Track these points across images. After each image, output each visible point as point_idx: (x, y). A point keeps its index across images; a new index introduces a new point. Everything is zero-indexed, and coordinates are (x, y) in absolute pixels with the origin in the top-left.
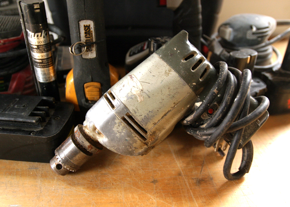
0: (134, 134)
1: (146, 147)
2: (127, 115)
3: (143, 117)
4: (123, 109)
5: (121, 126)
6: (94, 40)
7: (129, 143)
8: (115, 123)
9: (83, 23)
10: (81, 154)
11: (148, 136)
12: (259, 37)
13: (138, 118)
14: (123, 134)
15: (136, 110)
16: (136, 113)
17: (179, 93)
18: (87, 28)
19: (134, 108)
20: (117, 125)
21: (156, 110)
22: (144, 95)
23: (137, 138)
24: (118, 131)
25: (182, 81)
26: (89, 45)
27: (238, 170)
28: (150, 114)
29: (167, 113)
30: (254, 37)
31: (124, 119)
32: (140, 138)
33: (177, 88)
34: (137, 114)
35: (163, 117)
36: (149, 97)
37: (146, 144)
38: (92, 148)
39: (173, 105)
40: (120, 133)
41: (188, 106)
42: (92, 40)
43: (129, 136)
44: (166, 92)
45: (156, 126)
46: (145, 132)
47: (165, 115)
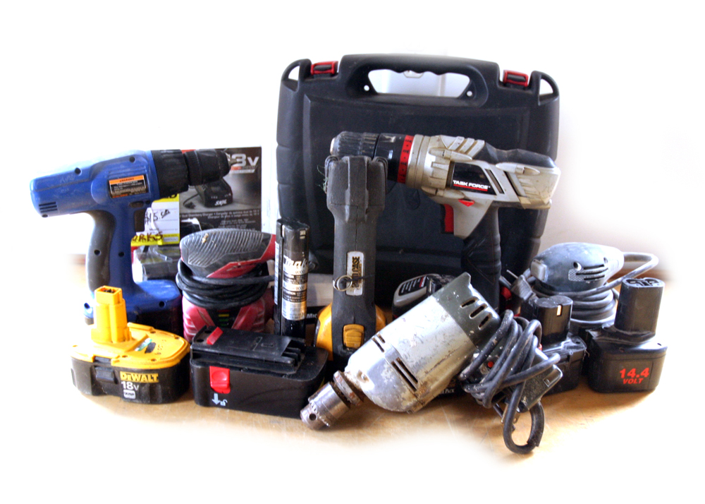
0: (403, 382)
1: (415, 399)
2: (397, 360)
3: (414, 363)
4: (393, 353)
5: (390, 372)
6: (362, 275)
7: (397, 391)
8: (384, 368)
9: (352, 255)
10: (342, 404)
11: (418, 386)
12: (586, 279)
13: (409, 365)
14: (391, 380)
15: (407, 355)
16: (407, 358)
17: (454, 340)
18: (356, 260)
19: (406, 353)
20: (386, 370)
21: (429, 357)
22: (418, 340)
23: (407, 387)
24: (386, 377)
25: (459, 328)
26: (356, 280)
27: (526, 443)
28: (422, 361)
29: (441, 361)
30: (580, 279)
31: (394, 365)
32: (409, 388)
33: (453, 336)
34: (408, 360)
35: (436, 366)
36: (422, 342)
37: (415, 396)
38: (354, 396)
39: (448, 354)
40: (388, 379)
41: (465, 357)
42: (360, 274)
43: (397, 384)
44: (441, 338)
45: (428, 375)
46: (416, 381)
47: (439, 363)
